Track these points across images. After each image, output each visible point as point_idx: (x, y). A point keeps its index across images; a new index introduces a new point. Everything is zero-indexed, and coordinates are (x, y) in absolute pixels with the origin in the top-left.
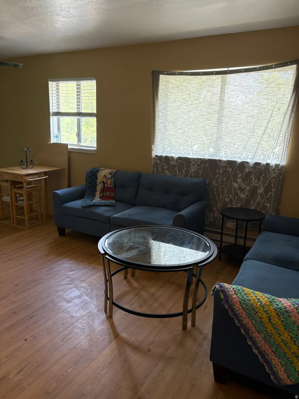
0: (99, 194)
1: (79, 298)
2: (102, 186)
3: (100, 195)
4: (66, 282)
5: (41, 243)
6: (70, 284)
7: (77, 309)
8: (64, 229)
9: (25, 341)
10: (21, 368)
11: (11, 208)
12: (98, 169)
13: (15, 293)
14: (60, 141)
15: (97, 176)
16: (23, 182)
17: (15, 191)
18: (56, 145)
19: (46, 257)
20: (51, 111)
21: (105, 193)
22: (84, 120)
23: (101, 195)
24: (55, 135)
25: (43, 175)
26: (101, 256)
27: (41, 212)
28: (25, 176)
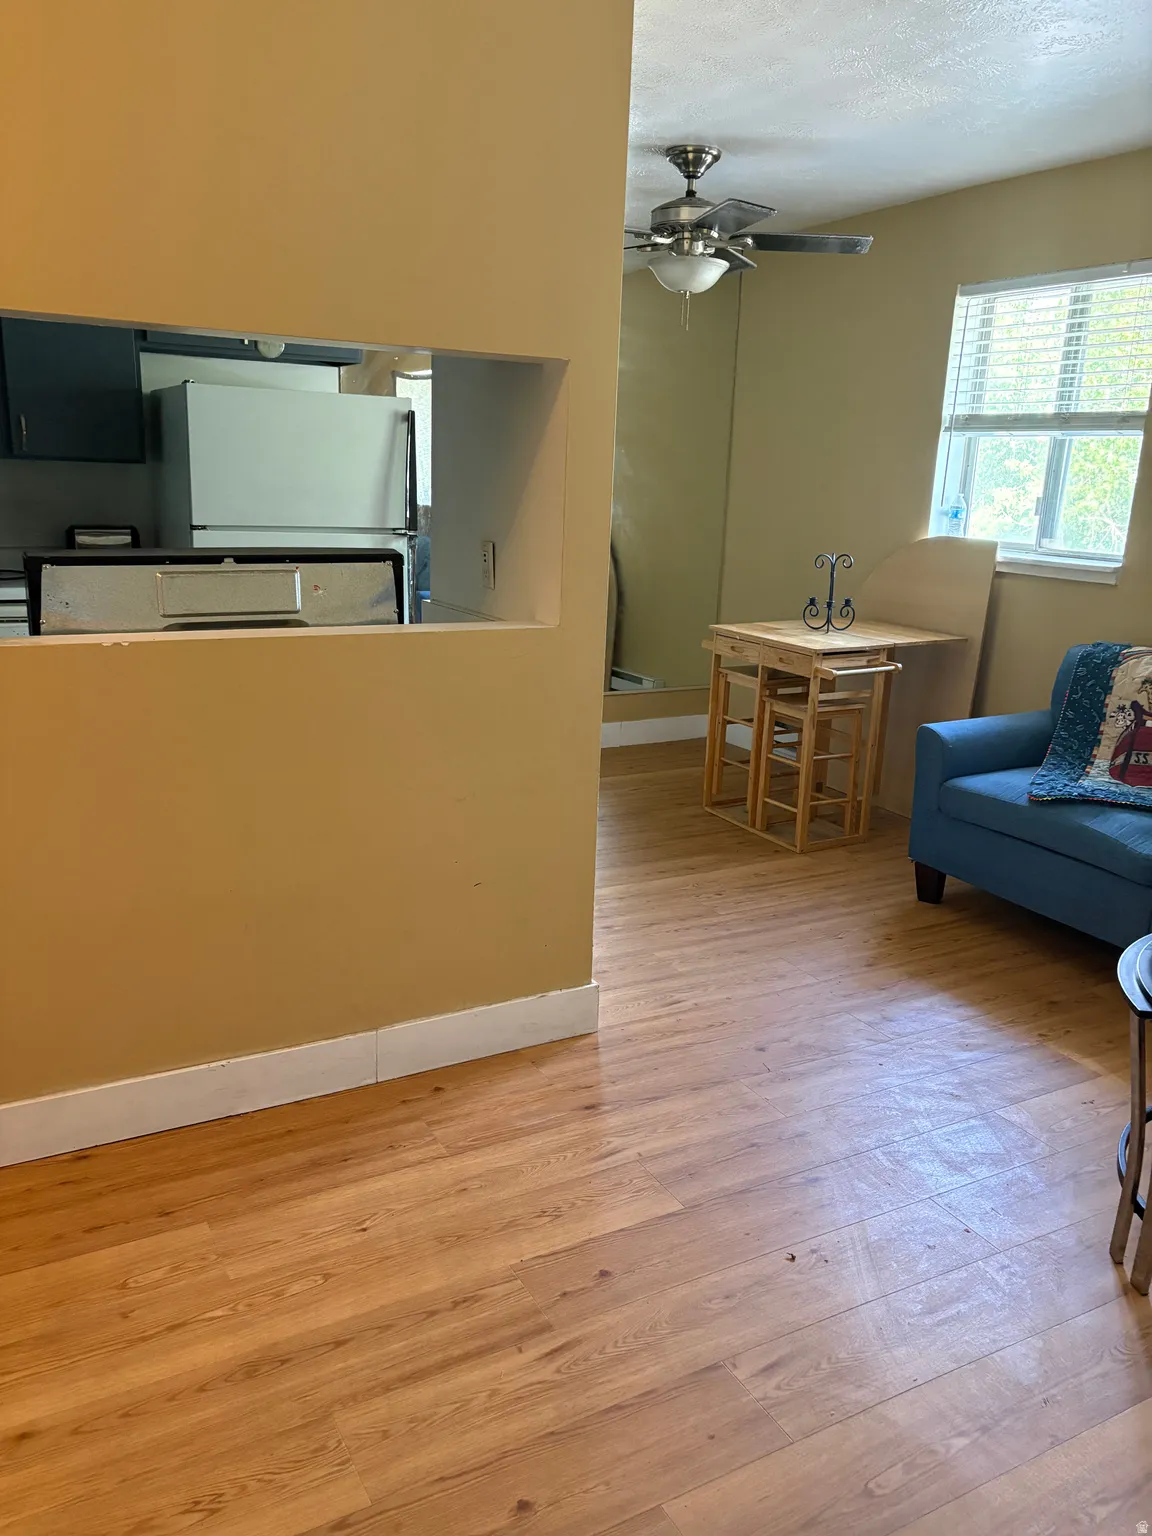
0: (1110, 758)
1: (995, 1164)
2: (1129, 723)
3: (1113, 759)
4: (944, 1084)
5: (848, 914)
6: (958, 1098)
7: (988, 1209)
8: (942, 877)
9: (788, 1259)
10: (774, 1358)
11: (751, 767)
12: (1120, 651)
13: (757, 1074)
14: (965, 529)
15: (1110, 678)
16: (809, 679)
17: (776, 709)
18: (947, 544)
19: (865, 969)
20: (947, 412)
21: (1137, 755)
22: (1082, 442)
23: (1120, 760)
24: (946, 507)
25: (883, 658)
26: (1136, 1019)
27: (854, 798)
28: (821, 656)
